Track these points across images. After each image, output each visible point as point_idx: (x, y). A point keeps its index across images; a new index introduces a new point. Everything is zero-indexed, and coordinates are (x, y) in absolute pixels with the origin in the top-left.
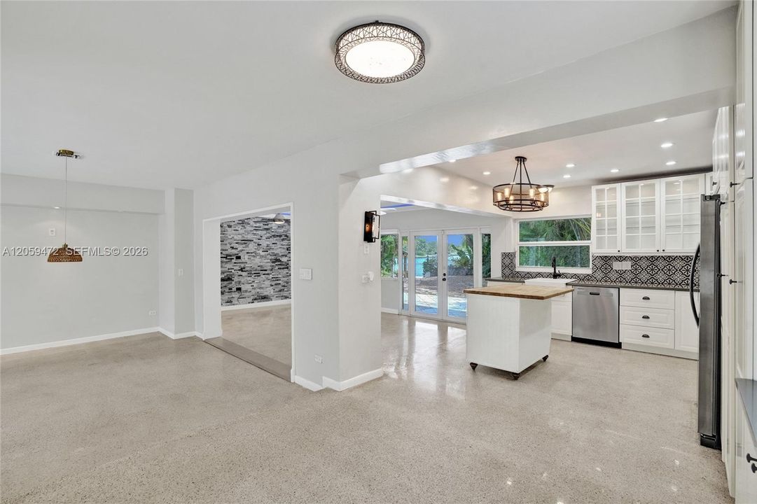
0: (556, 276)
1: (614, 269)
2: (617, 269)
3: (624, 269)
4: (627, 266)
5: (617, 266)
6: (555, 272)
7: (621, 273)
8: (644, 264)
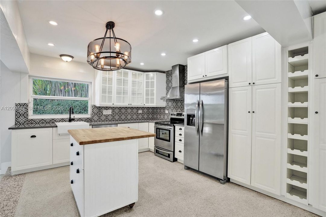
0: (70, 120)
1: (104, 114)
2: (105, 114)
3: (108, 114)
4: (109, 112)
5: (105, 112)
6: (70, 117)
7: (106, 116)
8: (117, 111)
